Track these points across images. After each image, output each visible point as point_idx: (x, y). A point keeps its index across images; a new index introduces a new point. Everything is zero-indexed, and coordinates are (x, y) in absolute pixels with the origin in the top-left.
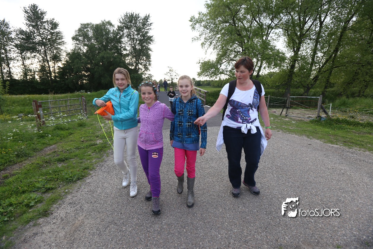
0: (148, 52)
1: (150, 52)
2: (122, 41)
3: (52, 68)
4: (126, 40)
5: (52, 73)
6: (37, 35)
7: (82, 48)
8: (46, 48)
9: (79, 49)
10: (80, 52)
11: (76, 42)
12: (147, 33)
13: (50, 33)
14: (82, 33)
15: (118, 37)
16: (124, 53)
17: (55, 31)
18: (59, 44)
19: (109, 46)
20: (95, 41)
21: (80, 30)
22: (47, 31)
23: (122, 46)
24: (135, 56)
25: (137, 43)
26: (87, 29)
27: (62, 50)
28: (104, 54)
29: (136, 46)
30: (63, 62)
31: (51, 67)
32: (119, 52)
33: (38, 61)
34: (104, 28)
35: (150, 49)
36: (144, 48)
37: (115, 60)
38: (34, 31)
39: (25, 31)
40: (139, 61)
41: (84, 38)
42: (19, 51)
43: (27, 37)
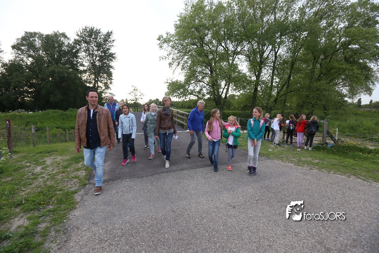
0: (109, 70)
1: (111, 70)
2: (79, 56)
4: (84, 55)
9: (20, 60)
10: (22, 64)
11: (16, 52)
12: (108, 49)
14: (27, 42)
15: (74, 51)
16: (80, 69)
19: (62, 60)
20: (44, 53)
23: (78, 61)
24: (94, 73)
25: (97, 59)
26: (33, 39)
28: (55, 68)
29: (95, 63)
32: (74, 67)
34: (57, 39)
35: (112, 66)
36: (105, 65)
37: (69, 76)
40: (98, 78)
41: (29, 48)
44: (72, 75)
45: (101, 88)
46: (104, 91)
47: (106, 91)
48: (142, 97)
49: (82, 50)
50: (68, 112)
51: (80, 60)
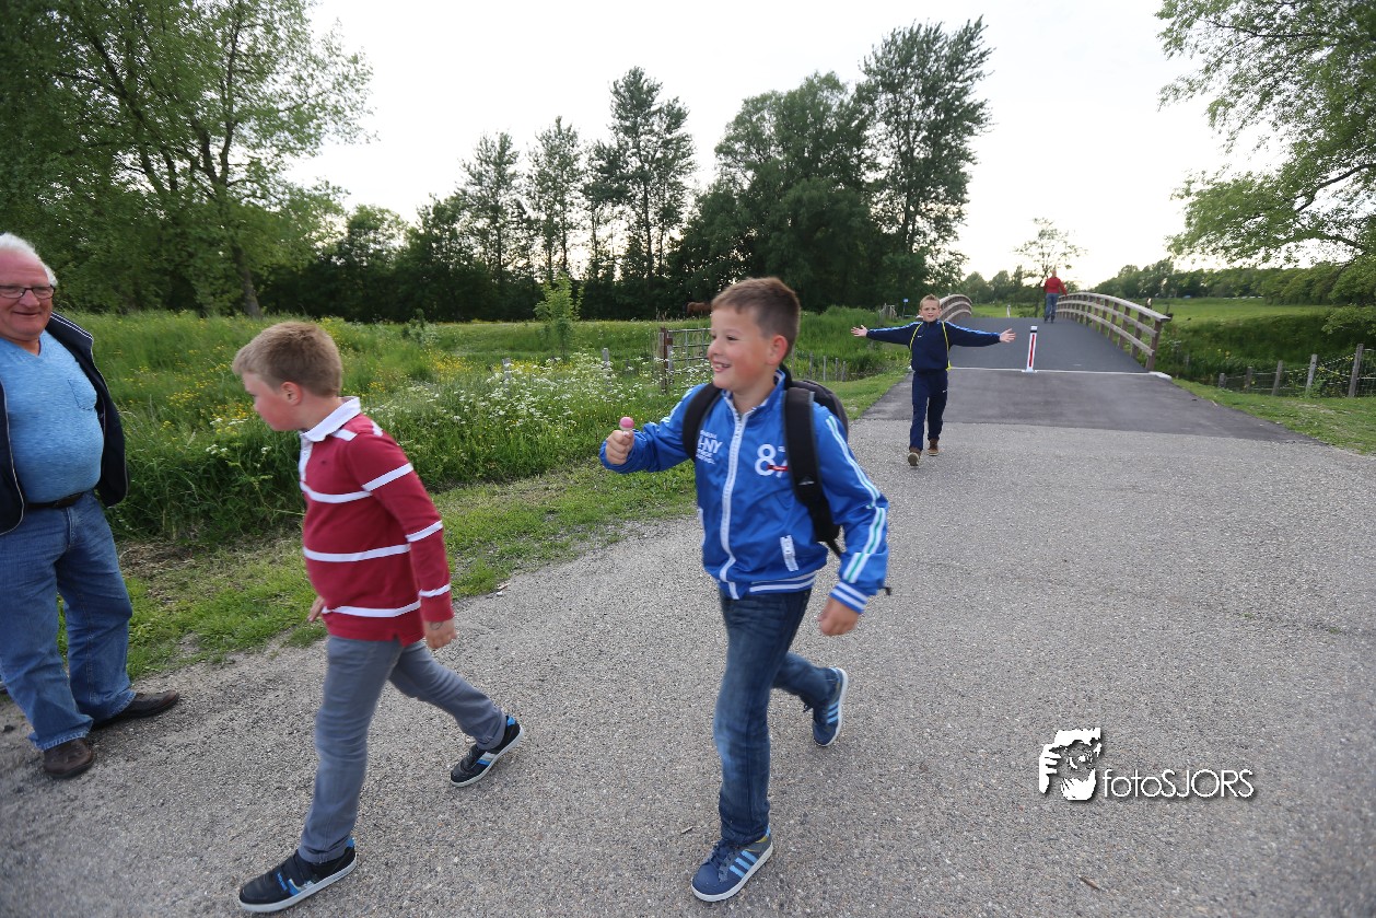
0: (959, 168)
1: (966, 167)
2: (865, 138)
3: (657, 243)
4: (881, 132)
5: (655, 259)
6: (632, 153)
7: (739, 176)
8: (649, 189)
10: (732, 191)
11: (724, 161)
12: (958, 96)
13: (663, 143)
14: (746, 128)
15: (857, 122)
16: (868, 181)
17: (676, 134)
18: (680, 173)
19: (821, 161)
20: (780, 149)
21: (739, 121)
22: (655, 139)
23: (863, 156)
24: (908, 188)
25: (919, 138)
26: (759, 115)
27: (685, 188)
28: (804, 189)
29: (913, 150)
30: (685, 225)
31: (654, 241)
32: (850, 179)
33: (626, 226)
34: (813, 100)
35: (970, 154)
36: (945, 152)
37: (835, 208)
38: (627, 143)
39: (607, 147)
40: (918, 204)
41: (749, 143)
42: (590, 203)
43: (610, 162)
44: (844, 205)
45: (925, 235)
46: (932, 247)
47: (939, 245)
48: (1072, 260)
49: (878, 116)
50: (825, 317)
51: (868, 152)
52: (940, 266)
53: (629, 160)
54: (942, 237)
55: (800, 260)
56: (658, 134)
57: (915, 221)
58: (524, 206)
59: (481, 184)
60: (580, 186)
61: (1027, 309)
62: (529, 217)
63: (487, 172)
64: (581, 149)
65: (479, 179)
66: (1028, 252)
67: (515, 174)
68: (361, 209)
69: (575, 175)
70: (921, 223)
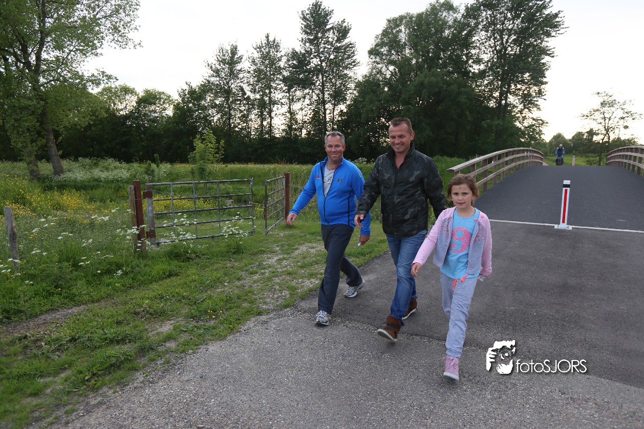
0: (540, 60)
1: (546, 59)
2: (472, 43)
3: (330, 113)
4: (482, 38)
5: (329, 124)
6: (314, 56)
7: (383, 70)
8: (324, 79)
9: (378, 73)
11: (374, 60)
13: (335, 49)
14: (389, 38)
15: (464, 33)
16: (473, 71)
17: (344, 43)
18: (346, 68)
20: (412, 51)
22: (329, 47)
23: (470, 55)
25: (510, 41)
26: (398, 29)
27: (350, 78)
28: (425, 76)
29: (506, 50)
30: (348, 103)
31: (328, 112)
32: (462, 70)
33: (309, 103)
34: (435, 18)
35: (548, 50)
36: (529, 50)
37: (448, 89)
38: (311, 49)
39: (299, 52)
40: (509, 86)
41: (391, 47)
42: (287, 88)
43: (299, 62)
44: (454, 87)
47: (525, 113)
49: (481, 27)
51: (473, 52)
52: (526, 127)
53: (311, 61)
54: (528, 108)
55: (423, 124)
56: (331, 44)
57: (506, 99)
58: (246, 91)
59: (219, 76)
60: (281, 77)
61: (592, 159)
62: (249, 97)
63: (223, 69)
64: (283, 53)
65: (217, 72)
66: (593, 117)
67: (240, 70)
68: (147, 92)
69: (279, 70)
70: (511, 99)
